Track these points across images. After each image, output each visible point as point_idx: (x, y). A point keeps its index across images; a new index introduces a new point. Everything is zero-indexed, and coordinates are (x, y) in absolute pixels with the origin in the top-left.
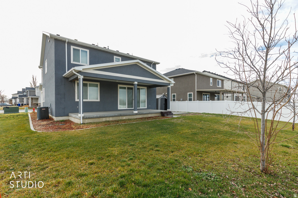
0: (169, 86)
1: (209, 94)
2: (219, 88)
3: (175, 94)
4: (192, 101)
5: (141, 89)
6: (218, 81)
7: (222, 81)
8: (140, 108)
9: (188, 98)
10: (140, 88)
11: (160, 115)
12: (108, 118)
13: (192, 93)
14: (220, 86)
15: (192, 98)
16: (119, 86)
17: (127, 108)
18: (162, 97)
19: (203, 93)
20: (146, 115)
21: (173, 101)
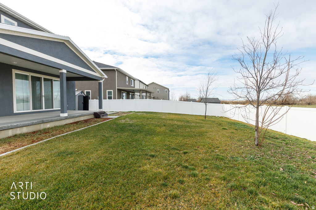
0: (101, 81)
1: (126, 92)
2: (132, 87)
3: (90, 91)
4: (113, 100)
5: (55, 80)
6: (132, 80)
7: (134, 80)
8: (54, 109)
9: (107, 96)
10: (52, 80)
11: (92, 117)
12: (18, 129)
13: (112, 91)
14: (133, 85)
15: (112, 96)
16: (14, 72)
17: (31, 110)
18: (79, 95)
19: (122, 92)
20: (78, 118)
21: (91, 99)
